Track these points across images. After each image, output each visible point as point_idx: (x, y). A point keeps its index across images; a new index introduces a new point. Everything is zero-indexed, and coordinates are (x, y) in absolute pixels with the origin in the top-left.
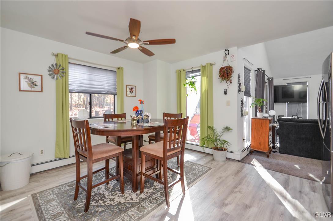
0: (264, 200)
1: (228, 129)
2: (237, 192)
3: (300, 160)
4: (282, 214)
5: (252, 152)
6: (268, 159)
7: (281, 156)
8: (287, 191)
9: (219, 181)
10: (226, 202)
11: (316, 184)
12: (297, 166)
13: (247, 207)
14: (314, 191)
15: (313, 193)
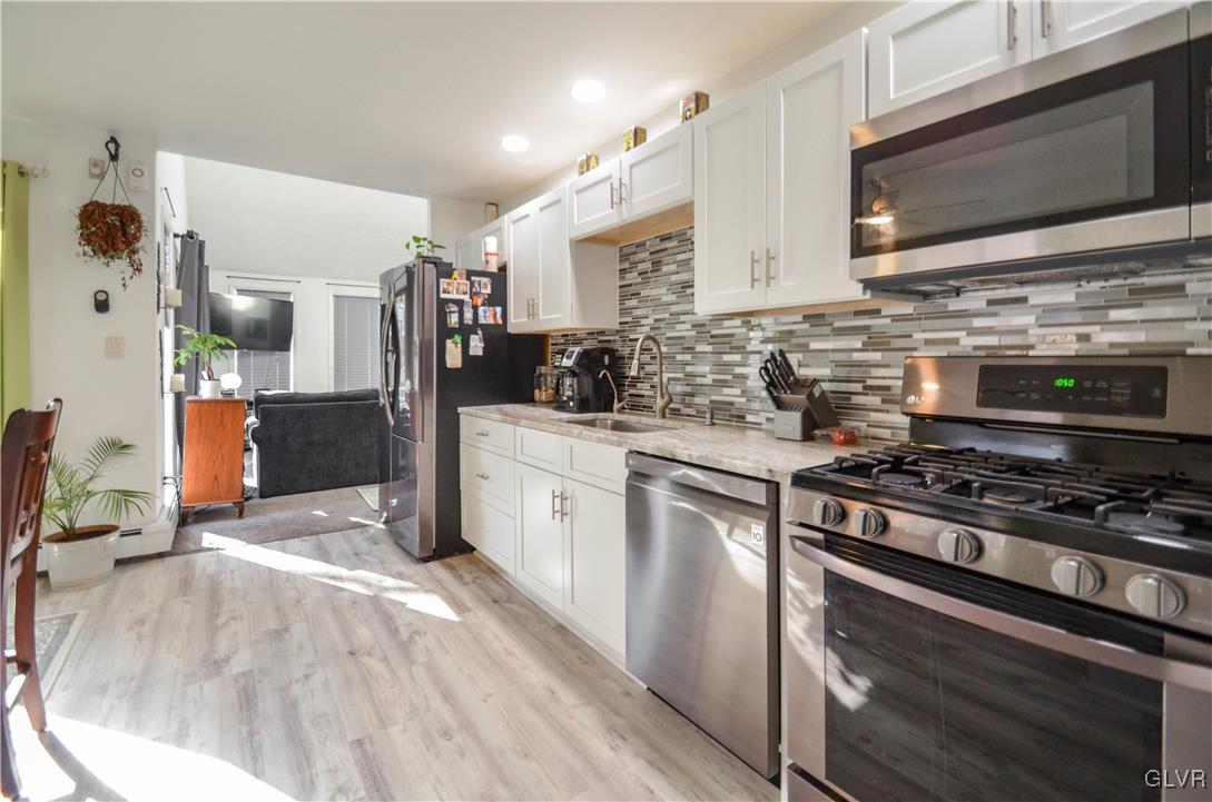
0: (303, 602)
1: (117, 447)
2: (227, 623)
3: (315, 500)
4: (354, 603)
5: (188, 517)
6: (241, 521)
7: (269, 505)
8: (333, 564)
9: (147, 629)
10: (220, 655)
11: (372, 531)
12: (320, 513)
13: (279, 634)
14: (376, 543)
15: (376, 547)
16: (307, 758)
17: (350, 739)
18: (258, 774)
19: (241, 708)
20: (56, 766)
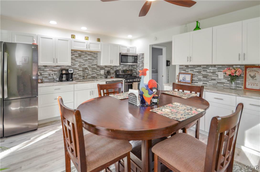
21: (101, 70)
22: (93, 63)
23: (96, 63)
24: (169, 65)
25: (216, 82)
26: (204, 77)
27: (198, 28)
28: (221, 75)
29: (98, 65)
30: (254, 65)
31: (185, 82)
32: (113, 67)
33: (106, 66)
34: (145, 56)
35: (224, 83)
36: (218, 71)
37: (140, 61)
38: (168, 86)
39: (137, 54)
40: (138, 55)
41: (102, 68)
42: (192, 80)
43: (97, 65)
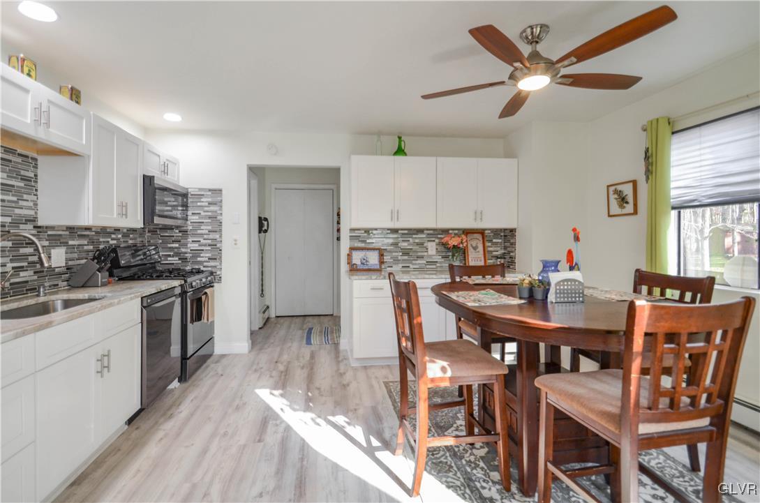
16: (283, 440)
17: (262, 444)
18: (303, 440)
19: (305, 479)
20: (389, 467)
21: (54, 247)
22: (17, 211)
23: (32, 213)
24: (266, 231)
25: (425, 262)
26: (404, 254)
27: (400, 151)
28: (432, 248)
29: (40, 224)
30: (474, 230)
31: (367, 268)
32: (97, 232)
33: (71, 229)
34: (226, 198)
35: (437, 262)
36: (429, 241)
37: (203, 214)
38: (367, 279)
39: (187, 189)
40: (190, 190)
41: (57, 237)
42: (382, 262)
43: (35, 224)
